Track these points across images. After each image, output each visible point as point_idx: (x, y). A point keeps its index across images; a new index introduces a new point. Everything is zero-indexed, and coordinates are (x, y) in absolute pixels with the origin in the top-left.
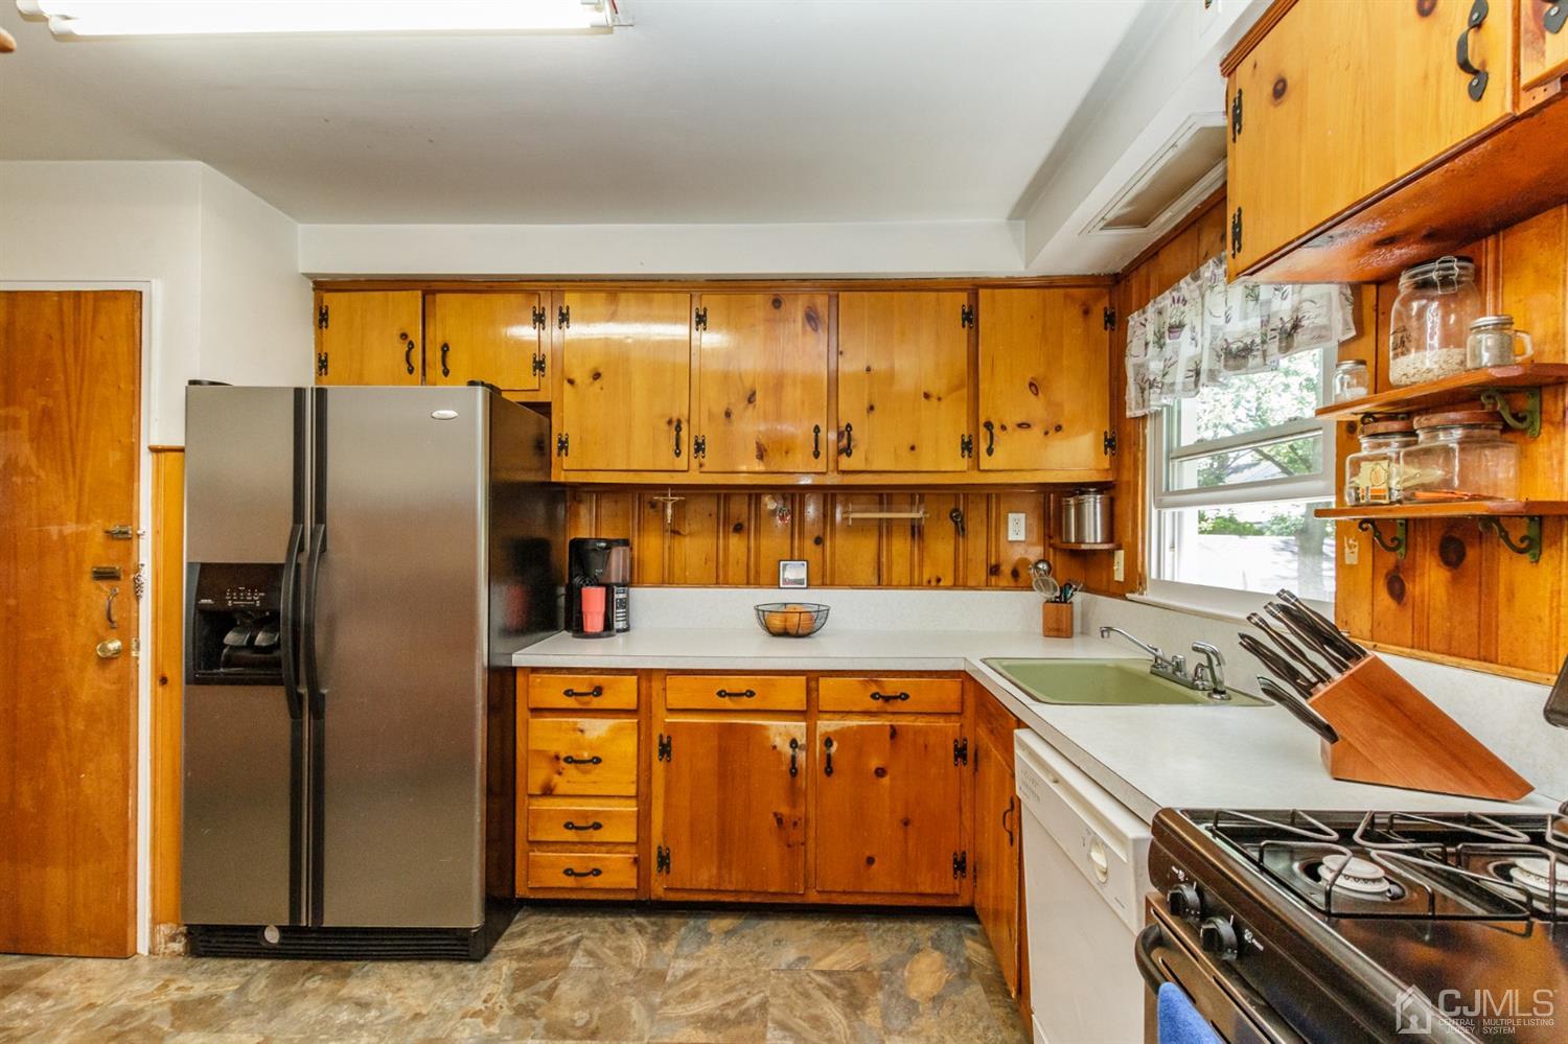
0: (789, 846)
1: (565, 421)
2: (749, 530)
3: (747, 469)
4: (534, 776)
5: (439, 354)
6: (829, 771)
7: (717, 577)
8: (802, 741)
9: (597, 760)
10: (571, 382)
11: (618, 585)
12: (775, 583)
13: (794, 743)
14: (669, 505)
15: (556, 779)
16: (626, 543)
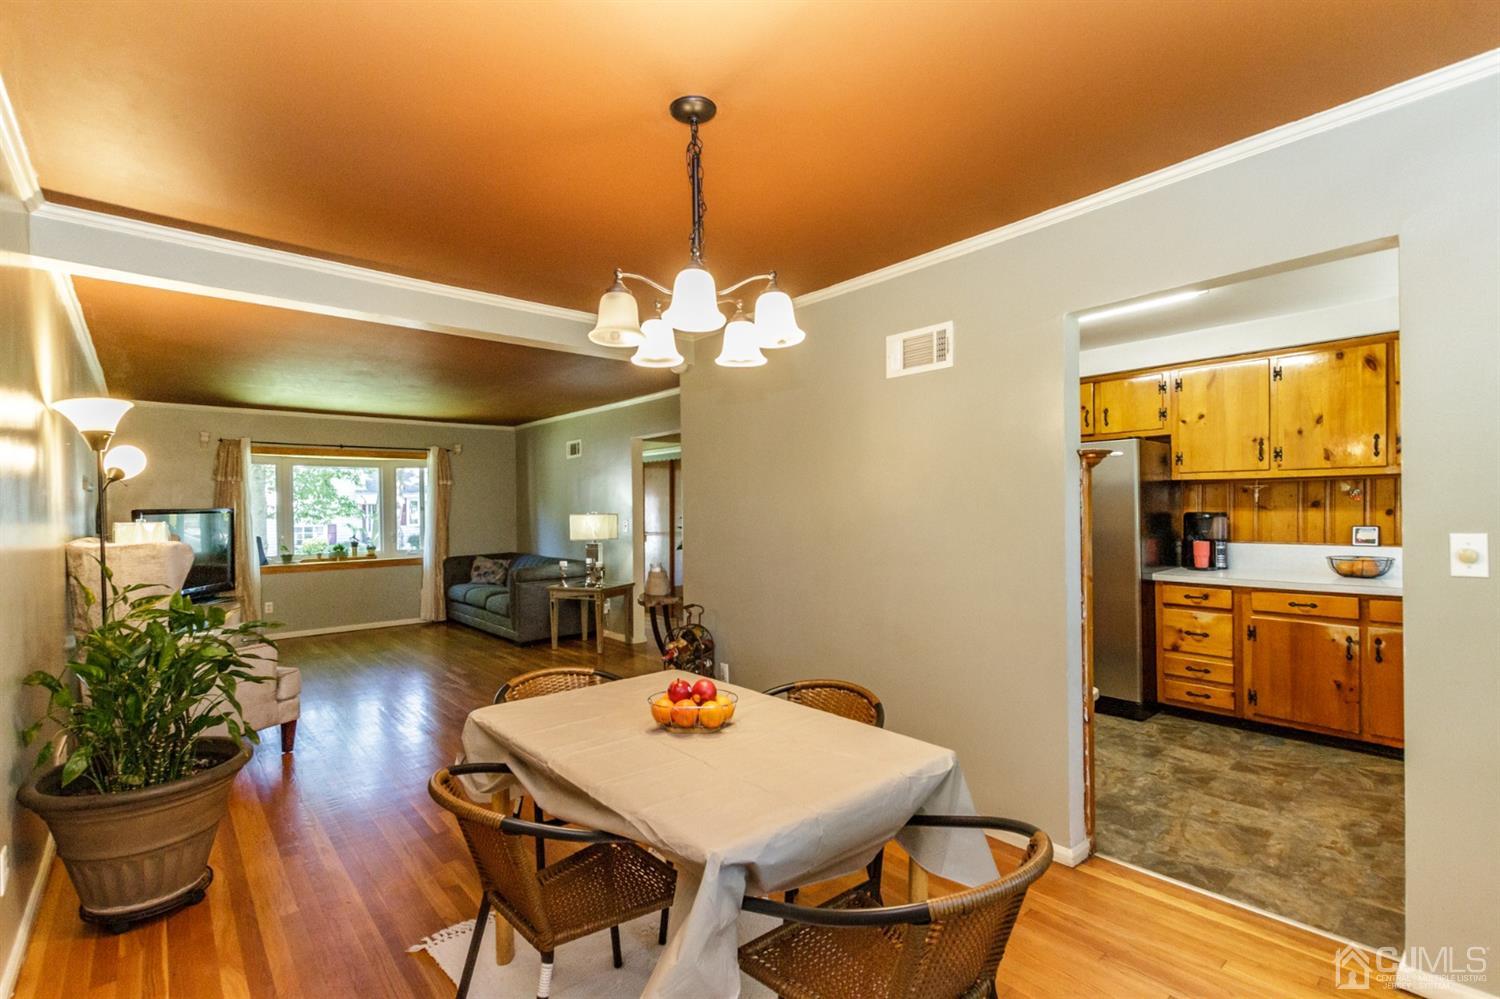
0: (1347, 702)
1: (1179, 445)
2: (1325, 504)
3: (1317, 468)
4: (1167, 640)
5: (1103, 415)
6: (1379, 659)
7: (1298, 537)
8: (1356, 638)
9: (1206, 635)
10: (1184, 422)
11: (1218, 540)
12: (1349, 543)
13: (1349, 639)
14: (1257, 490)
15: (1180, 642)
16: (1224, 515)
